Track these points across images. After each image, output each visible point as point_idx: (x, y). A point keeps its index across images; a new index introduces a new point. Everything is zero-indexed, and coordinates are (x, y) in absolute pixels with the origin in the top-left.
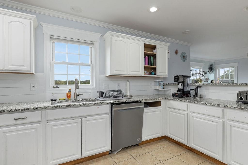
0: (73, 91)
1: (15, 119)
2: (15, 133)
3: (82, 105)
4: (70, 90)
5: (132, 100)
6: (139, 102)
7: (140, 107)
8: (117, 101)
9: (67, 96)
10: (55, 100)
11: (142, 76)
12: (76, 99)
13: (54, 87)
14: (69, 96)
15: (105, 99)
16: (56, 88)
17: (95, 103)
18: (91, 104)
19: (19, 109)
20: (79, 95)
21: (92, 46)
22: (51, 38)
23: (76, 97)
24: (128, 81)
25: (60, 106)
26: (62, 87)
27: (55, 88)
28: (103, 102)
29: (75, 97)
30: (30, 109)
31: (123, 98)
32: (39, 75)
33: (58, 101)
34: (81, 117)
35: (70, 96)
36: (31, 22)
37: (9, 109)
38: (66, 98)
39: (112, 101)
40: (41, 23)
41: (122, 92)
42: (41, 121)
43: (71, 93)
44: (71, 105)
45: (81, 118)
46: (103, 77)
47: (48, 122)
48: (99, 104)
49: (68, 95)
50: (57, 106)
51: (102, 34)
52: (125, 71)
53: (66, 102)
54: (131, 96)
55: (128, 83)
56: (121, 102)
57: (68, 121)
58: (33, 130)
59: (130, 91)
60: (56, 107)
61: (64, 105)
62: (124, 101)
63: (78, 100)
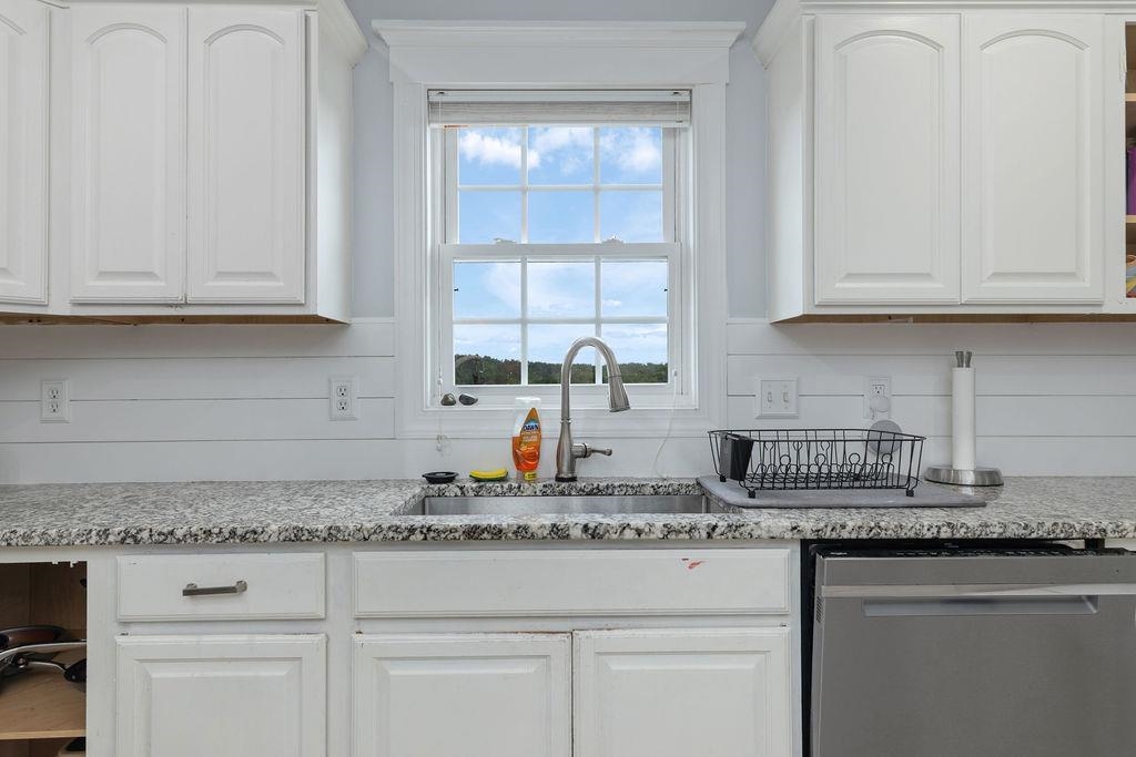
0: (550, 427)
1: (191, 592)
2: (188, 675)
3: (576, 533)
4: (533, 416)
5: (1007, 519)
6: (1081, 544)
7: (1091, 598)
8: (853, 524)
9: (515, 455)
10: (449, 478)
11: (1105, 310)
12: (566, 482)
13: (447, 402)
14: (526, 458)
15: (761, 497)
16: (459, 407)
17: (669, 529)
18: (639, 532)
19: (208, 533)
20: (586, 453)
21: (679, 117)
22: (432, 105)
23: (572, 468)
24: (964, 360)
25: (429, 529)
26: (490, 396)
27: (453, 403)
28: (734, 518)
29: (565, 469)
30: (261, 538)
31: (910, 494)
32: (367, 328)
33: (461, 488)
34: (568, 623)
35: (535, 457)
36: (306, 17)
37: (160, 528)
38: (513, 472)
39: (810, 524)
40: (376, 24)
41: (907, 446)
42: (323, 616)
43: (540, 438)
44: (500, 531)
45: (566, 625)
46: (755, 327)
47: (365, 627)
48: (704, 535)
49: (524, 448)
50: (412, 530)
51: (741, 25)
52: (927, 276)
53: (503, 494)
54: (990, 481)
55: (963, 376)
56: (891, 534)
57: (483, 636)
58: (280, 671)
59: (975, 437)
60: (405, 534)
61: (452, 524)
62: (927, 523)
63: (580, 485)
